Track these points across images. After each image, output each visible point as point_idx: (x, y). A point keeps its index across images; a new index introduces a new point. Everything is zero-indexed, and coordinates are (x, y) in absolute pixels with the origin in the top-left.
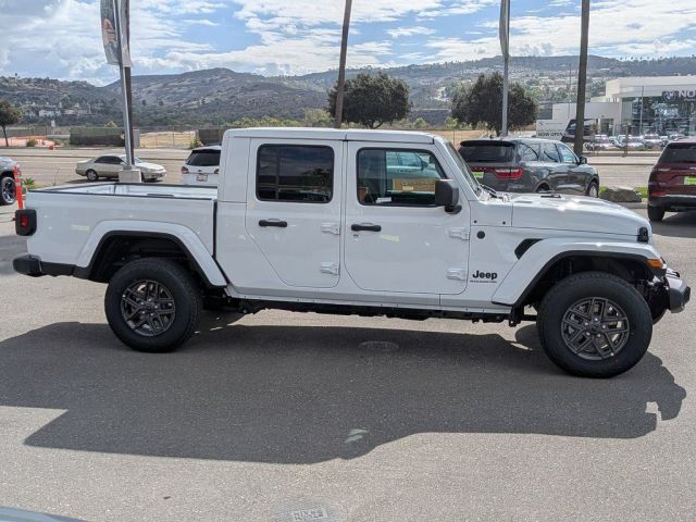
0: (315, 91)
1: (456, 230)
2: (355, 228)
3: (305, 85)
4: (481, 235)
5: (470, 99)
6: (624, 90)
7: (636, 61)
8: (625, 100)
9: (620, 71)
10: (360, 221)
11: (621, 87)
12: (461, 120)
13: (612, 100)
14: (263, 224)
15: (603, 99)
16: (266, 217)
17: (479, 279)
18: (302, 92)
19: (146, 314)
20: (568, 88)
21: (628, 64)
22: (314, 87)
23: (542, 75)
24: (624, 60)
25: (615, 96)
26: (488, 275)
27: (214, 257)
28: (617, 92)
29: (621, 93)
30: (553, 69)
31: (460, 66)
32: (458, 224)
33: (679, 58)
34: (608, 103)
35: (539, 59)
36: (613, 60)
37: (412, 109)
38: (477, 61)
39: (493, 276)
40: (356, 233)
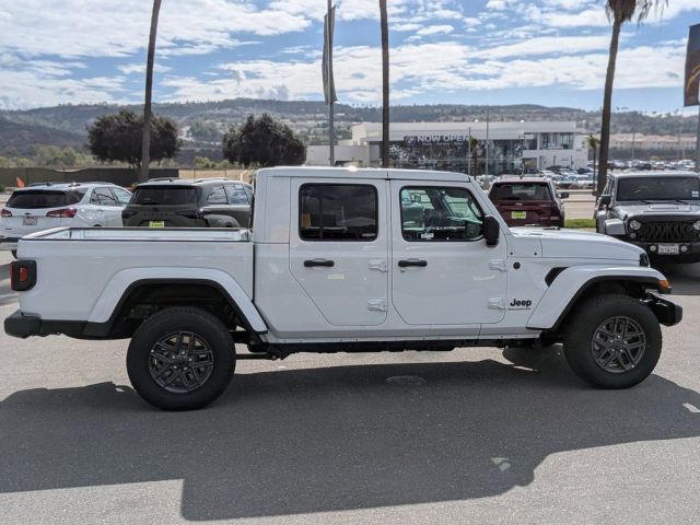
0: (44, 127)
1: (496, 261)
2: (403, 264)
3: (31, 120)
4: (517, 266)
5: (241, 139)
6: (371, 135)
7: (366, 109)
8: (371, 143)
9: (354, 116)
10: (405, 257)
11: (367, 132)
12: (232, 160)
13: (359, 144)
14: (309, 264)
15: (350, 143)
16: (312, 256)
17: (516, 307)
18: (29, 128)
19: (178, 368)
20: (309, 131)
21: (359, 110)
22: (42, 123)
23: (283, 118)
24: (355, 107)
25: (362, 140)
26: (523, 303)
27: (253, 301)
28: (364, 136)
29: (368, 137)
30: (292, 112)
31: (201, 106)
32: (497, 256)
33: (403, 107)
34: (355, 146)
35: (279, 103)
36: (347, 106)
37: (181, 148)
38: (219, 103)
39: (528, 303)
40: (403, 269)
